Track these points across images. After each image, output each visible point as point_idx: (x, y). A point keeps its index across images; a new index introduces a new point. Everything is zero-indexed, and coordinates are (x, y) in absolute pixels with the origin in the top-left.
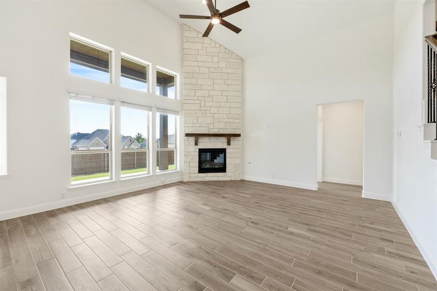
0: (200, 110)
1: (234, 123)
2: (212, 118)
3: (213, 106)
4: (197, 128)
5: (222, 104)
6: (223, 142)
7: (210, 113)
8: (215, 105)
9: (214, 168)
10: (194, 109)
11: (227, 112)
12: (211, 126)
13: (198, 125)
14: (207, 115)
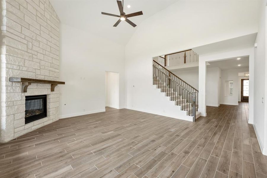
0: (27, 52)
1: (55, 72)
2: (38, 64)
3: (40, 52)
4: (24, 72)
5: (47, 53)
6: (48, 89)
7: (37, 59)
8: (41, 52)
9: (35, 115)
10: (20, 48)
11: (50, 62)
12: (38, 72)
13: (25, 69)
14: (34, 60)
